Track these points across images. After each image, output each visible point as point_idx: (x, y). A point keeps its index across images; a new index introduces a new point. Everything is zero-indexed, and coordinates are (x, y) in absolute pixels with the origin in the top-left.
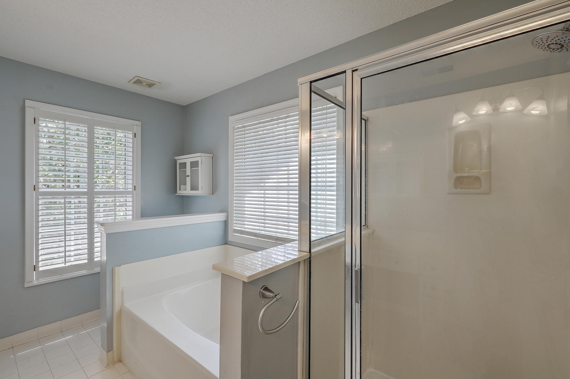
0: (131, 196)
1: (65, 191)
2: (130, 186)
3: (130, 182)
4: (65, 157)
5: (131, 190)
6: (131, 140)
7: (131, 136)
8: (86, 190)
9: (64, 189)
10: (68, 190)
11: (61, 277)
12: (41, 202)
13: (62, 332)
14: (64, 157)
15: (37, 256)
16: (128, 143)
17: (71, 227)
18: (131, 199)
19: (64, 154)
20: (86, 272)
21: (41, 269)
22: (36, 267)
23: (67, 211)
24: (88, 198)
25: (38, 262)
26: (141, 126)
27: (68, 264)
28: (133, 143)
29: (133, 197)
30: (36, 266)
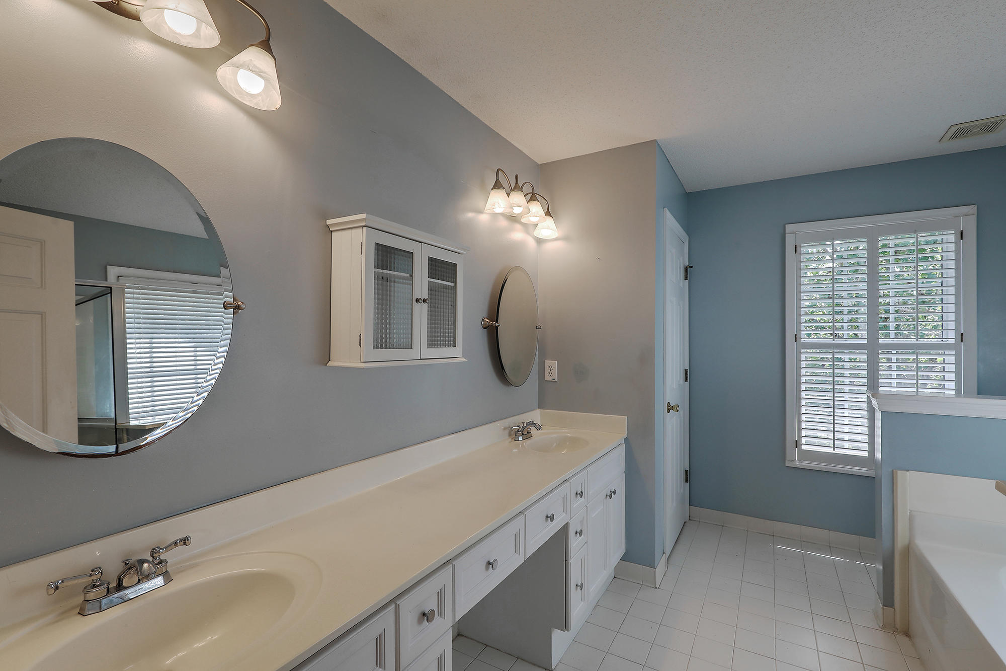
0: (954, 353)
1: (834, 342)
2: (952, 334)
3: (952, 325)
4: (833, 293)
5: (953, 341)
6: (952, 247)
7: (952, 238)
8: (865, 341)
9: (832, 340)
10: (837, 341)
11: (829, 467)
12: (803, 357)
13: (830, 548)
14: (831, 293)
15: (800, 430)
16: (947, 254)
17: (844, 397)
18: (952, 359)
19: (831, 289)
20: (866, 471)
21: (804, 447)
22: (798, 443)
23: (836, 371)
24: (868, 354)
25: (800, 437)
26: (976, 214)
27: (837, 451)
28: (957, 251)
29: (957, 356)
30: (798, 441)
